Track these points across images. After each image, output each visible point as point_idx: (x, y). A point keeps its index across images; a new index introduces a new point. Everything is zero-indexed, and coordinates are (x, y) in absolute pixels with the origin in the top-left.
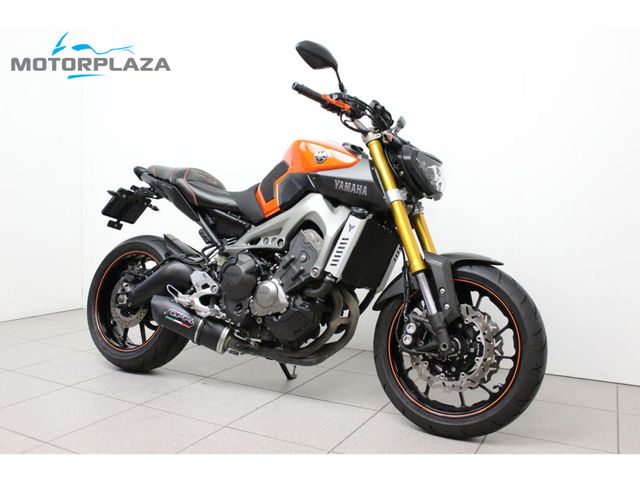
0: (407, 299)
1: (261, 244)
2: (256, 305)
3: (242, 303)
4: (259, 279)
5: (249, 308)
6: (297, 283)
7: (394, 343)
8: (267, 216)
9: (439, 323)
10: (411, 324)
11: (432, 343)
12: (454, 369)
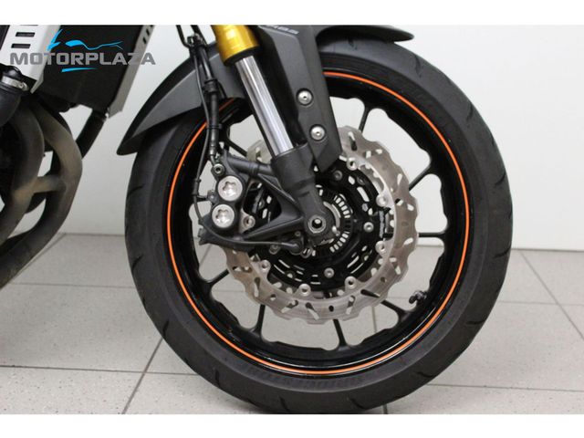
0: (212, 120)
7: (182, 225)
9: (301, 173)
10: (231, 179)
11: (285, 219)
12: (329, 273)
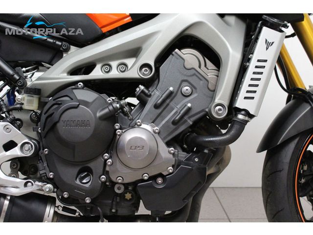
1: (97, 73)
2: (118, 165)
3: (91, 165)
4: (117, 126)
5: (105, 173)
6: (182, 128)
8: (105, 30)
